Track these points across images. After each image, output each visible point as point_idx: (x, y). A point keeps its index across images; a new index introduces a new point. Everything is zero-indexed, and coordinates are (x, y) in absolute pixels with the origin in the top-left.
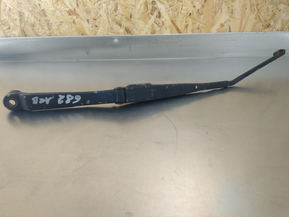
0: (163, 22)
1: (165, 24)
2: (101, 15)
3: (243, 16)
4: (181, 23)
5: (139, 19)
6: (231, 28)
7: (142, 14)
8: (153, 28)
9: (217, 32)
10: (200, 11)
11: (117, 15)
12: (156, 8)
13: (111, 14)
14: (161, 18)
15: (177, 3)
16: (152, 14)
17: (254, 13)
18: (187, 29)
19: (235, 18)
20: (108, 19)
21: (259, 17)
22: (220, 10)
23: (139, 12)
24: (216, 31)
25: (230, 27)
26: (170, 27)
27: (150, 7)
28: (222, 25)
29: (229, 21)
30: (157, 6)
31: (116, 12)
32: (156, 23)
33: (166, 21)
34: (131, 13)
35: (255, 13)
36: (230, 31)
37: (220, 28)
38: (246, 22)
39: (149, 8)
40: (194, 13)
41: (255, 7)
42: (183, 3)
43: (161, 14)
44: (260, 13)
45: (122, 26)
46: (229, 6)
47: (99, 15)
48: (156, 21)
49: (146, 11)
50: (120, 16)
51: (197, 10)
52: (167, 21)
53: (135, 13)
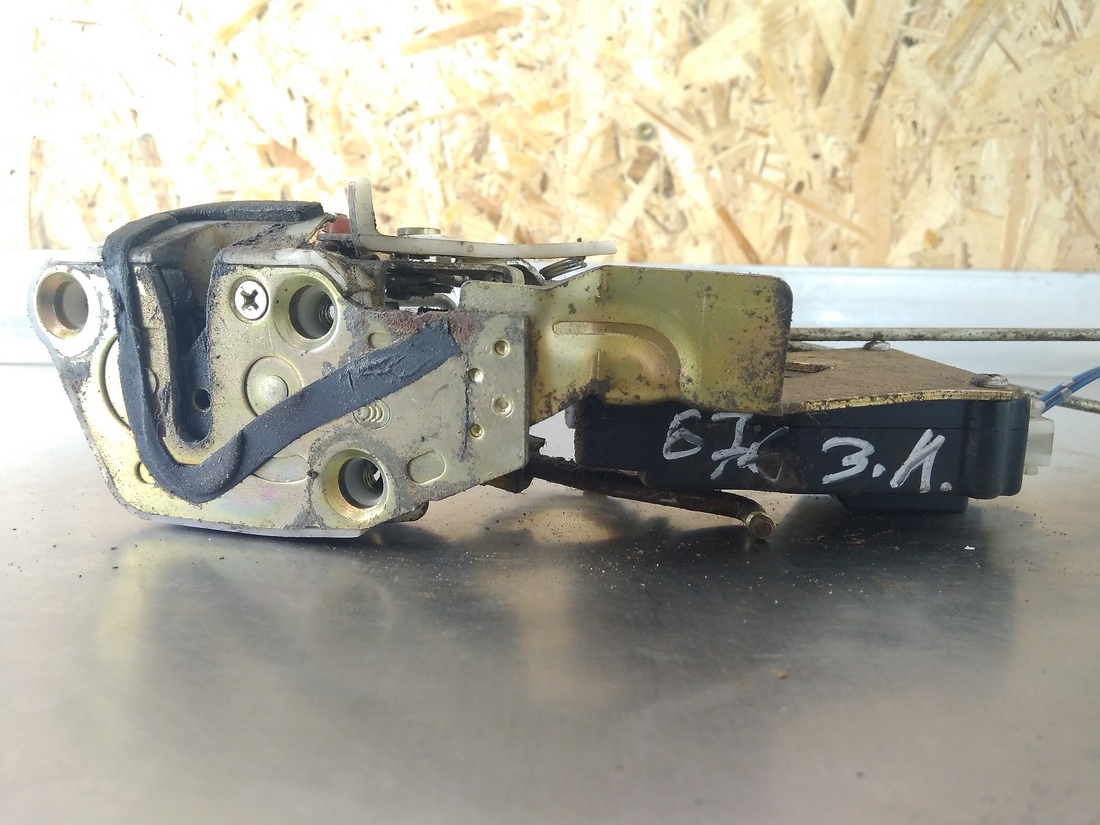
0: (682, 214)
1: (691, 225)
2: (413, 172)
3: (1017, 205)
4: (762, 223)
5: (580, 196)
6: (970, 251)
7: (593, 177)
8: (638, 236)
9: (914, 264)
10: (840, 174)
11: (483, 175)
12: (654, 156)
13: (456, 170)
14: (675, 198)
15: (743, 138)
16: (637, 180)
17: (1059, 196)
18: (786, 248)
19: (986, 212)
20: (443, 190)
21: (1081, 214)
22: (923, 178)
23: (580, 166)
24: (908, 262)
25: (965, 247)
26: (711, 235)
27: (629, 148)
28: (933, 239)
29: (963, 221)
30: (660, 147)
31: (478, 160)
32: (654, 218)
33: (695, 211)
34: (546, 169)
35: (1066, 194)
36: (967, 266)
37: (925, 250)
38: (1030, 231)
39: (623, 154)
40: (817, 182)
41: (1064, 174)
42: (771, 140)
43: (675, 182)
44: (1084, 198)
45: (502, 222)
46: (959, 163)
47: (401, 172)
48: (652, 206)
49: (613, 166)
50: (499, 180)
51: (828, 168)
52: (700, 209)
53: (564, 173)
